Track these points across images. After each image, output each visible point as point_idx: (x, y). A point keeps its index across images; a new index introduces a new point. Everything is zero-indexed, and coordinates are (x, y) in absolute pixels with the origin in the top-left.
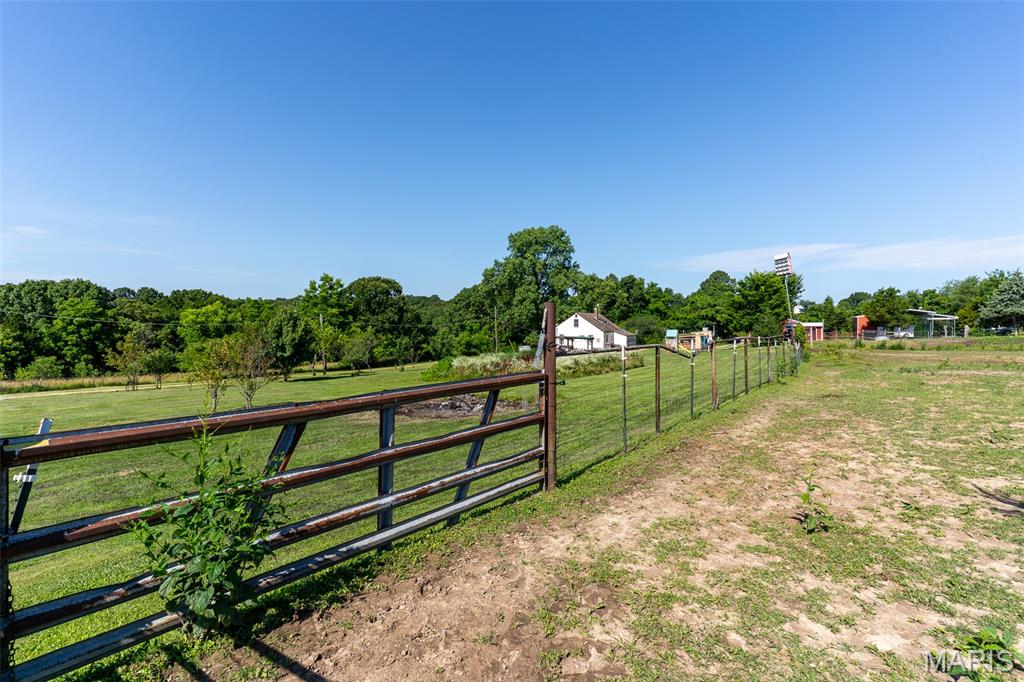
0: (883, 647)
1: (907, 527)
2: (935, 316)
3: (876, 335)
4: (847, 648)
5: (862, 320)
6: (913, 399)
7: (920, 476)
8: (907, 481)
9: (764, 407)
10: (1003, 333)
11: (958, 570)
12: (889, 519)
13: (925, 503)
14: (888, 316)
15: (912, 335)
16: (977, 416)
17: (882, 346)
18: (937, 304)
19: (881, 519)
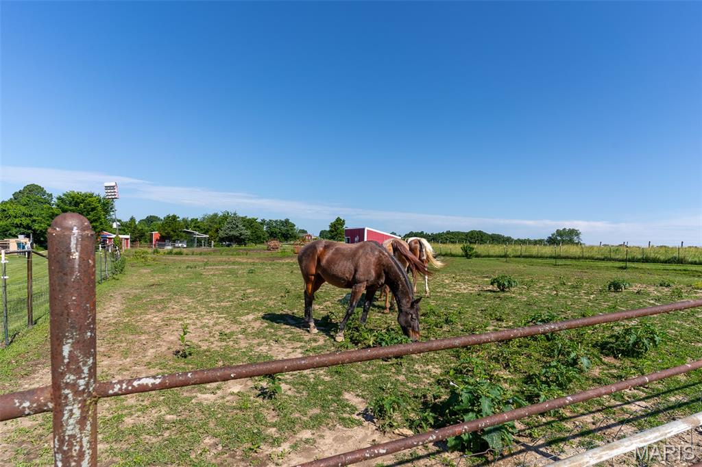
0: (236, 391)
1: (224, 343)
2: (198, 235)
3: (165, 245)
4: (223, 398)
5: (156, 235)
6: (201, 283)
7: (221, 320)
8: (216, 324)
9: (111, 296)
10: (228, 246)
11: (250, 354)
12: (215, 342)
13: (227, 332)
14: (172, 233)
15: (185, 246)
16: (233, 289)
17: (170, 253)
18: (199, 227)
19: (212, 343)
